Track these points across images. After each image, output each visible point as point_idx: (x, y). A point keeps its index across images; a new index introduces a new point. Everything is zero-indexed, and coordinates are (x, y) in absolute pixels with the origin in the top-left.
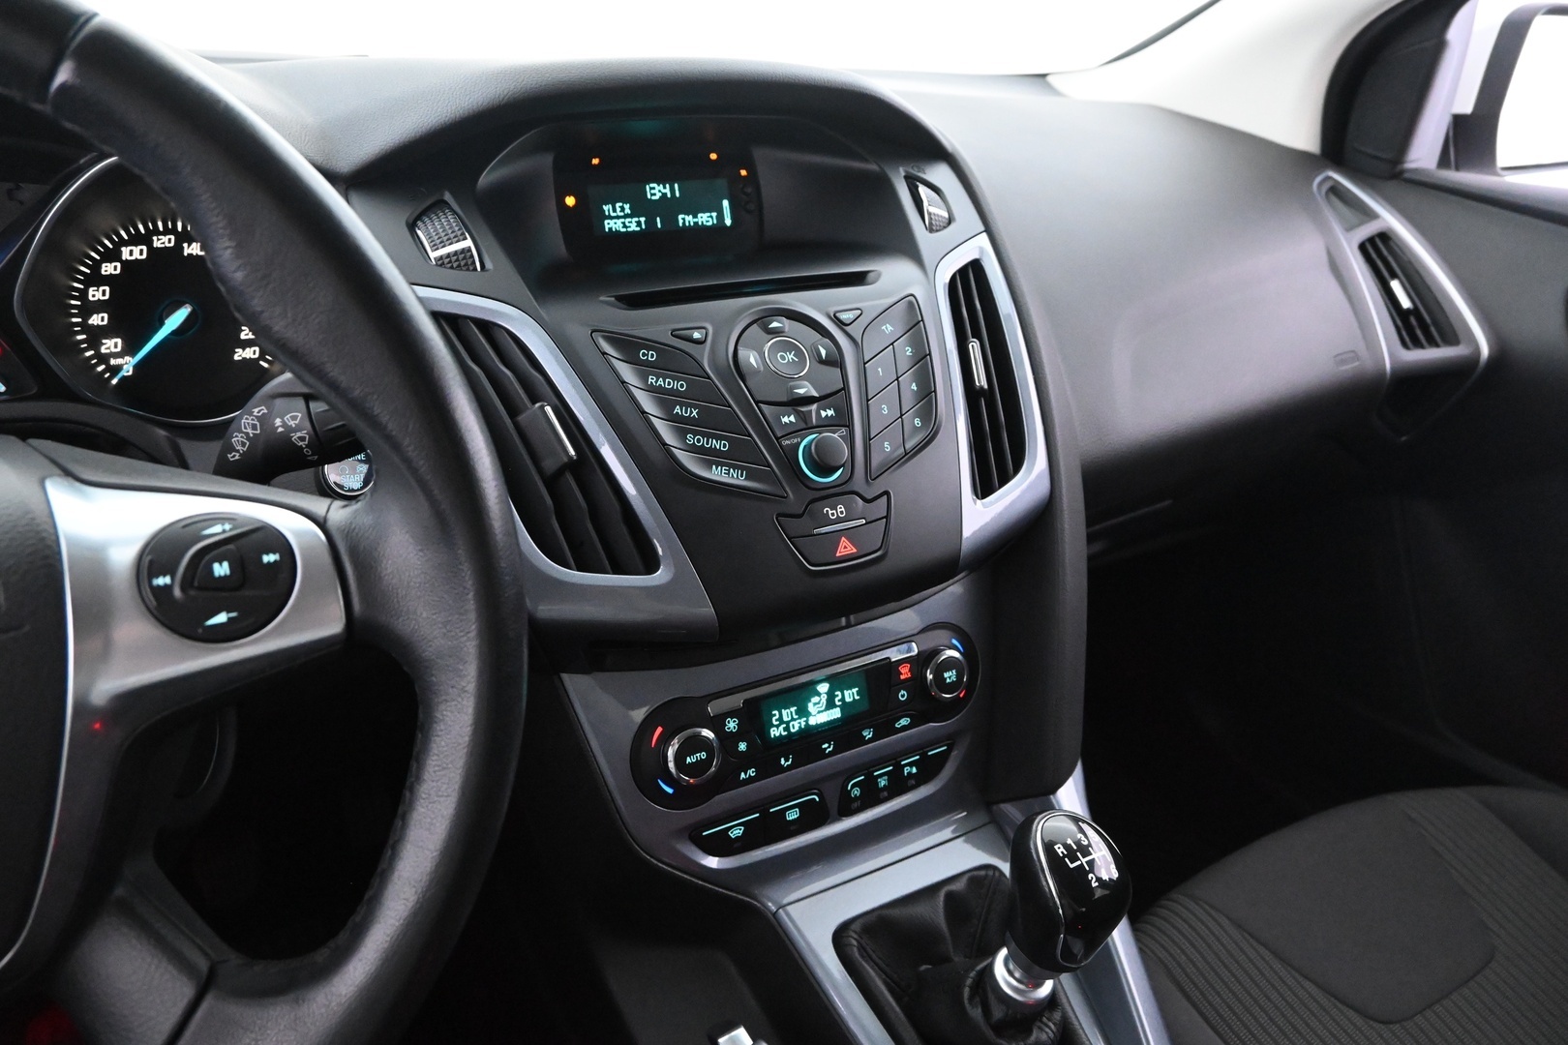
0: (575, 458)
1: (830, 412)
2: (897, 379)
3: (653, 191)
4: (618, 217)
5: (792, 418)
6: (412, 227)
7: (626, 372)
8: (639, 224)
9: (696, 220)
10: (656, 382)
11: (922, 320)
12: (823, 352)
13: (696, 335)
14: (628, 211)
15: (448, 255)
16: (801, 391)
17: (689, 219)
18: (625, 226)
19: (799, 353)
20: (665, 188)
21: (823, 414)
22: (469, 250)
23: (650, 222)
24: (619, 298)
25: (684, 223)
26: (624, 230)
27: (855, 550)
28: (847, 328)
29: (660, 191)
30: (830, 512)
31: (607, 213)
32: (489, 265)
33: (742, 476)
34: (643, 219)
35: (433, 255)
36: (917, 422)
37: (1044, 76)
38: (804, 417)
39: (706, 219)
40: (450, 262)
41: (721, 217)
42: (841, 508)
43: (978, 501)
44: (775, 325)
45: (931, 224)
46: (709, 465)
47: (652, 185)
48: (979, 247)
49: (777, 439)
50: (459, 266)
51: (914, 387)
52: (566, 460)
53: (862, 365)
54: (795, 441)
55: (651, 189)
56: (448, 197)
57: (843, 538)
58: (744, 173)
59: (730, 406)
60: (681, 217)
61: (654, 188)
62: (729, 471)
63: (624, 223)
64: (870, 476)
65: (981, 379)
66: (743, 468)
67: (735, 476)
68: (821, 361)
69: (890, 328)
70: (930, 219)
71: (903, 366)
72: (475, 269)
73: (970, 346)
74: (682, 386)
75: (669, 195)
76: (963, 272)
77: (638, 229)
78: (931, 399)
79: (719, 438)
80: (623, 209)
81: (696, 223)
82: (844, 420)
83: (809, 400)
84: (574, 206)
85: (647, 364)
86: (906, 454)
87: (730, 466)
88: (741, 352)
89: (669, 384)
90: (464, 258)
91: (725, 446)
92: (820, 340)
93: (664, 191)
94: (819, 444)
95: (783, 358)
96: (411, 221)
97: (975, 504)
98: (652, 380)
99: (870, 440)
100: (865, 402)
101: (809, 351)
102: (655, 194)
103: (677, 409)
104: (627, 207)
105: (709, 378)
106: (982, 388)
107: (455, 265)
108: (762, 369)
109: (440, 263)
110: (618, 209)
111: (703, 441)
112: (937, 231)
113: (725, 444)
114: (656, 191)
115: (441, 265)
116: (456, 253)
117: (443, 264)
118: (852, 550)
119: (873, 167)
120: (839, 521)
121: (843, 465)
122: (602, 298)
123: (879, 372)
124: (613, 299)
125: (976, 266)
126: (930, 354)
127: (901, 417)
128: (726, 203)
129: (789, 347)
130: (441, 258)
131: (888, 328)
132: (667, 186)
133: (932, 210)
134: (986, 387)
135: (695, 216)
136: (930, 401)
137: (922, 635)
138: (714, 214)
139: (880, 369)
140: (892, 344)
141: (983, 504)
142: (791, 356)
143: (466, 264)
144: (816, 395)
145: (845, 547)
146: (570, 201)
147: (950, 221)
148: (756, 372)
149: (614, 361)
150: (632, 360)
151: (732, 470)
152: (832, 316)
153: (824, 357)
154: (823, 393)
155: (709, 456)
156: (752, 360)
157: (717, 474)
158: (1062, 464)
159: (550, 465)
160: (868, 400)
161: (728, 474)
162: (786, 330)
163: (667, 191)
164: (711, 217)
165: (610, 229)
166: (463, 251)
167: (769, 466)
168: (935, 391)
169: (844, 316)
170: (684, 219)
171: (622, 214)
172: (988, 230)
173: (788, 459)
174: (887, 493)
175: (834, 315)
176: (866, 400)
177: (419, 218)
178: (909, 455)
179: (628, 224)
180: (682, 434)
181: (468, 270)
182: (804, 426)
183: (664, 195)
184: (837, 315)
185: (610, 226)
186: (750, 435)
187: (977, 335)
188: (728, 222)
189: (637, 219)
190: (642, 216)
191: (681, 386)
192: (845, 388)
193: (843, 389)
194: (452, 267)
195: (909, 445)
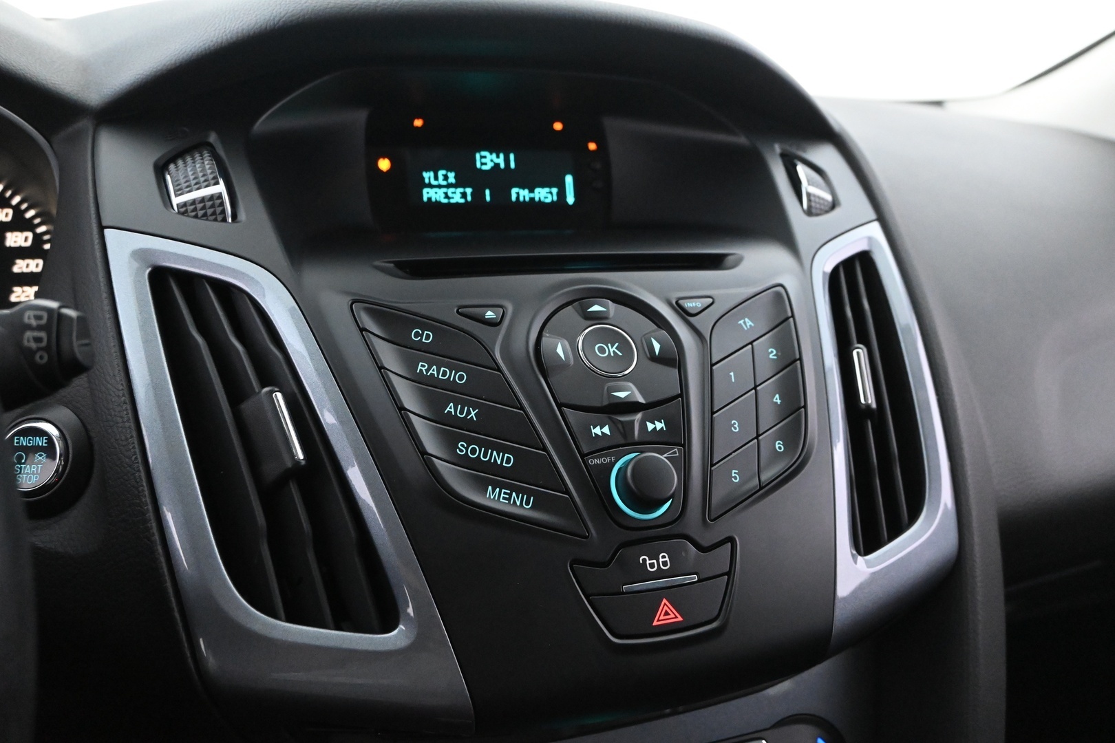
0: (303, 463)
1: (660, 425)
2: (755, 388)
3: (484, 161)
4: (440, 186)
5: (606, 430)
6: (160, 170)
7: (389, 356)
8: (464, 195)
9: (532, 195)
10: (427, 371)
11: (793, 316)
12: (657, 347)
13: (490, 314)
14: (452, 179)
15: (194, 202)
16: (622, 395)
17: (525, 194)
18: (447, 196)
19: (624, 346)
20: (498, 157)
21: (650, 426)
22: (220, 196)
23: (478, 194)
24: (399, 265)
25: (518, 198)
26: (445, 201)
27: (680, 619)
28: (692, 319)
29: (492, 161)
30: (648, 562)
31: (427, 181)
32: (242, 216)
33: (527, 504)
34: (469, 191)
35: (176, 201)
36: (779, 445)
37: (938, 104)
38: (624, 431)
39: (544, 195)
40: (195, 210)
41: (562, 194)
42: (664, 558)
43: (860, 558)
44: (596, 308)
45: (810, 207)
46: (482, 485)
47: (483, 153)
48: (870, 236)
49: (583, 456)
50: (205, 215)
51: (777, 399)
52: (289, 464)
53: (709, 367)
54: (608, 460)
55: (482, 157)
56: (213, 138)
57: (664, 601)
58: (592, 146)
59: (522, 408)
60: (514, 191)
61: (485, 157)
62: (510, 495)
63: (446, 194)
64: (711, 515)
65: (867, 395)
66: (529, 493)
67: (518, 503)
68: (653, 358)
69: (749, 323)
70: (809, 200)
71: (764, 370)
72: (224, 220)
73: (855, 353)
74: (461, 378)
75: (502, 166)
76: (848, 265)
77: (462, 201)
78: (799, 415)
79: (501, 449)
80: (446, 177)
81: (532, 199)
82: (677, 436)
83: (631, 407)
84: (388, 171)
85: (420, 347)
86: (761, 488)
87: (512, 488)
88: (546, 340)
89: (444, 374)
90: (213, 206)
91: (508, 461)
92: (654, 331)
93: (497, 161)
94: (638, 466)
95: (602, 350)
96: (161, 163)
97: (856, 562)
98: (422, 367)
99: (712, 465)
100: (708, 414)
101: (639, 346)
102: (485, 164)
103: (450, 408)
104: (451, 175)
105: (499, 369)
106: (868, 406)
107: (201, 213)
108: (572, 362)
109: (183, 210)
110: (441, 177)
111: (480, 453)
112: (817, 215)
113: (509, 459)
114: (487, 160)
115: (183, 214)
116: (203, 200)
117: (186, 211)
118: (674, 617)
119: (742, 140)
120: (660, 574)
121: (672, 496)
122: (377, 263)
123: (731, 377)
124: (392, 265)
125: (864, 260)
126: (800, 359)
127: (757, 437)
128: (569, 179)
129: (612, 337)
130: (185, 204)
131: (747, 323)
132: (502, 156)
133: (812, 190)
134: (874, 406)
135: (532, 191)
136: (798, 420)
137: (776, 731)
138: (555, 190)
139: (732, 374)
140: (751, 343)
141: (866, 562)
142: (612, 349)
143: (214, 213)
144: (641, 400)
145: (667, 614)
146: (384, 165)
147: (834, 205)
148: (563, 366)
149: (375, 340)
150: (398, 340)
151: (514, 494)
152: (674, 303)
153: (657, 354)
154: (653, 399)
155: (485, 474)
156: (560, 351)
157: (494, 498)
158: (974, 513)
159: (271, 471)
160: (713, 413)
161: (509, 499)
162: (612, 314)
163: (501, 161)
164: (551, 193)
165: (429, 199)
166: (212, 198)
167: (567, 492)
168: (805, 407)
169: (690, 305)
170: (518, 194)
171: (444, 183)
172: (882, 218)
173: (595, 484)
174: (731, 540)
175: (677, 302)
176: (711, 411)
177: (173, 160)
178: (766, 489)
179: (450, 195)
180: (450, 442)
181: (216, 220)
182: (622, 441)
183: (497, 165)
184: (681, 302)
185: (429, 196)
186: (545, 449)
187: (864, 339)
188: (570, 199)
189: (461, 190)
190: (469, 187)
191: (459, 377)
192: (683, 394)
193: (680, 395)
194: (196, 217)
195: (766, 476)
